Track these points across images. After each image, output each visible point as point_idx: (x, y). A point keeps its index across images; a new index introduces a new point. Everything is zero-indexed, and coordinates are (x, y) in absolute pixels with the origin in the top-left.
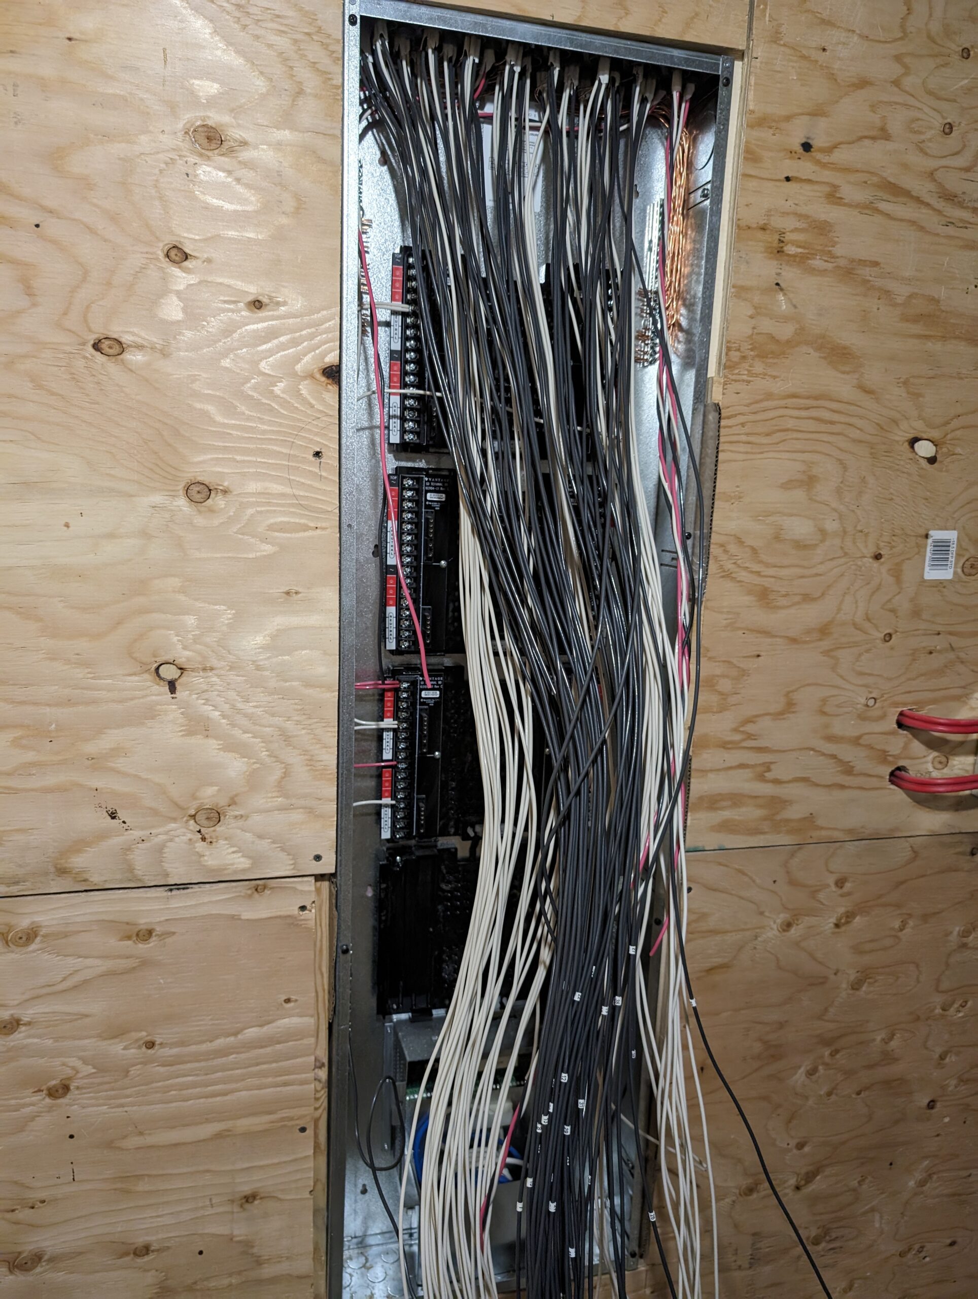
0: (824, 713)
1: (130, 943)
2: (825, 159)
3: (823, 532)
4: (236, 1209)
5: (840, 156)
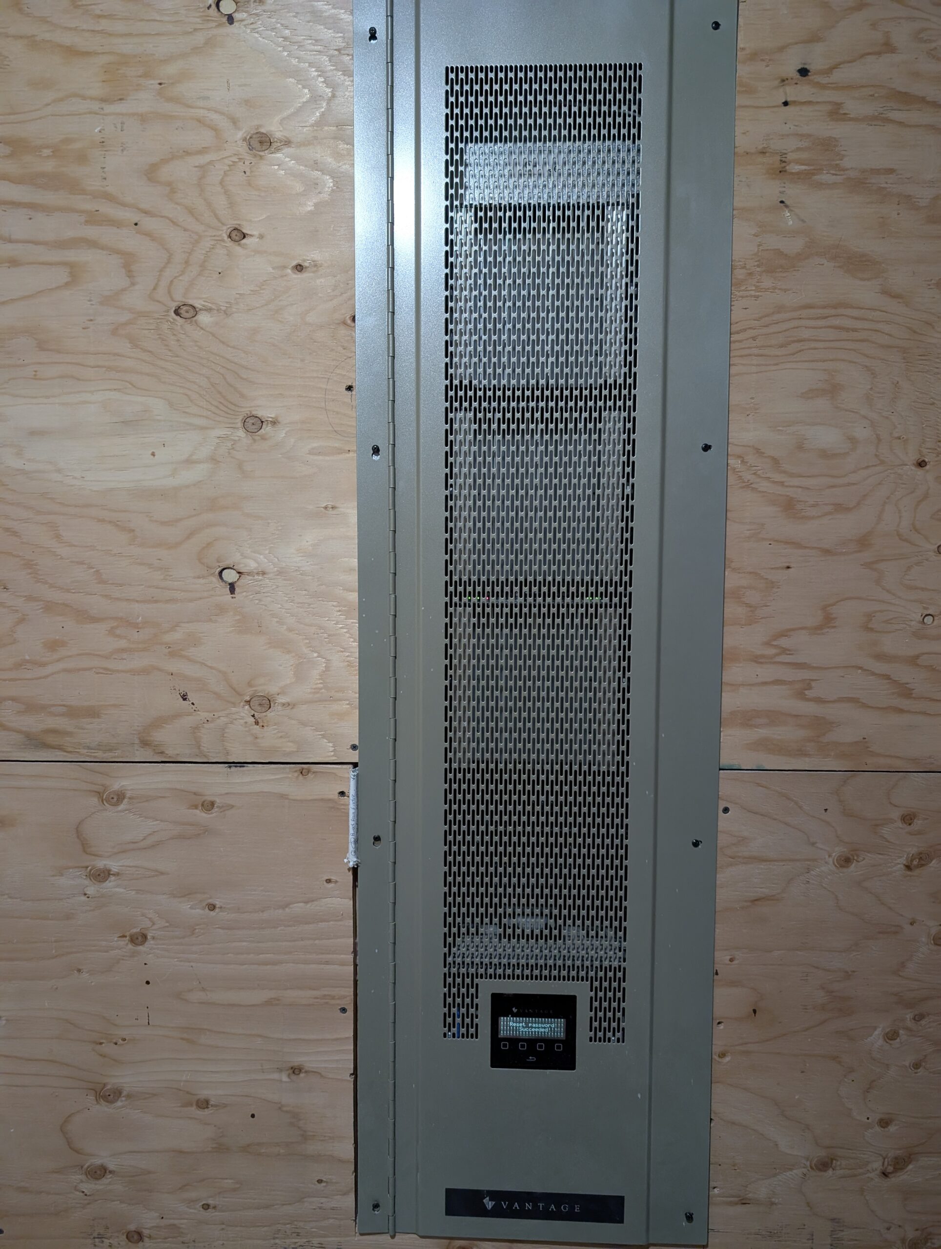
0: (872, 630)
1: (197, 812)
3: (853, 441)
4: (285, 1078)
5: (841, 75)
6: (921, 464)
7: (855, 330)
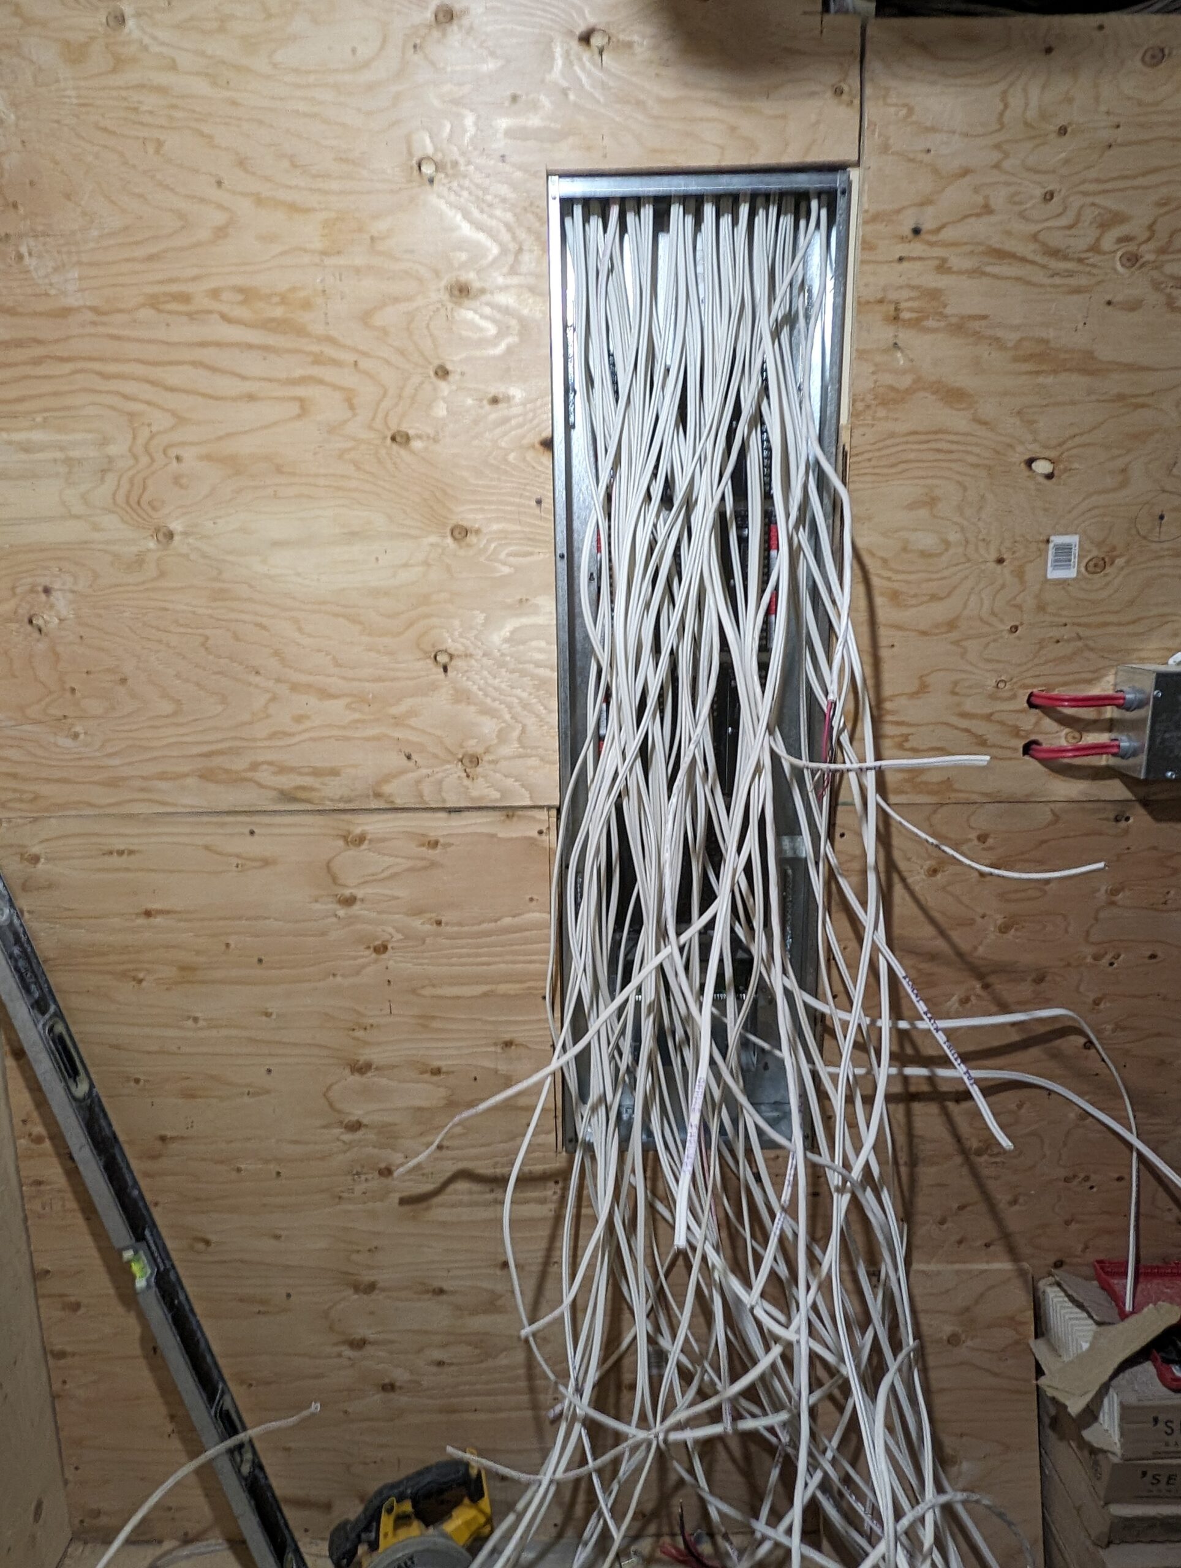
0: (956, 694)
1: (424, 849)
2: (933, 238)
3: (947, 544)
4: (499, 1050)
5: (947, 234)
6: (1000, 561)
7: (951, 452)
